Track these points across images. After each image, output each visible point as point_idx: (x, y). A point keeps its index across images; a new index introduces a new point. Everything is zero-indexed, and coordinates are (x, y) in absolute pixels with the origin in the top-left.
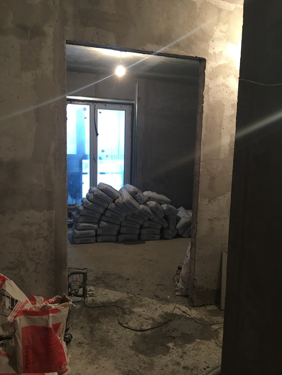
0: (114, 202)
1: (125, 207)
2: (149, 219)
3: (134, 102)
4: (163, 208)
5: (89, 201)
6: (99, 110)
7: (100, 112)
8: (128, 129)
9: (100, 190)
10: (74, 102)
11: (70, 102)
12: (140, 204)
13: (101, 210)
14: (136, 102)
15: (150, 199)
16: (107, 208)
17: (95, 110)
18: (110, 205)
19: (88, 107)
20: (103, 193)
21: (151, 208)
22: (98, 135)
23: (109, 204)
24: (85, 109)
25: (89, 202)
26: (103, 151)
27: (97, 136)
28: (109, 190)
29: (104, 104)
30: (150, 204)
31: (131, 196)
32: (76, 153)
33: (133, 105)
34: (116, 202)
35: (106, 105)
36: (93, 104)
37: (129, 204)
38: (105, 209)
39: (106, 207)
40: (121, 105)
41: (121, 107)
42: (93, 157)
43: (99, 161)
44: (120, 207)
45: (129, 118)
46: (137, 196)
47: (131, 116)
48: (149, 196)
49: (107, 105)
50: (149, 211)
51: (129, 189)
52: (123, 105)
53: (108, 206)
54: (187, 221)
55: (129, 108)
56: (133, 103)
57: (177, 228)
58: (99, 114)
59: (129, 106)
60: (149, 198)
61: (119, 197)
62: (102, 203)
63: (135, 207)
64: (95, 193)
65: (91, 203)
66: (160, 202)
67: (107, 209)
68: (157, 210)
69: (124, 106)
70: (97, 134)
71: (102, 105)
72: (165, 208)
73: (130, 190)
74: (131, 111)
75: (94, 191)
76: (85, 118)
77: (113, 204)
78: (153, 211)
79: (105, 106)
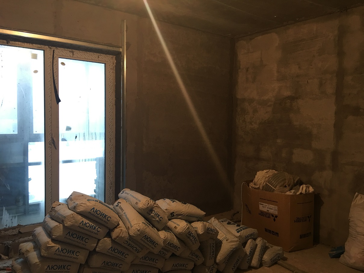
0: (109, 235)
1: (133, 244)
2: (173, 255)
3: (121, 50)
4: (196, 231)
5: (53, 240)
6: (61, 60)
7: (63, 64)
8: (111, 93)
9: (80, 214)
10: (13, 42)
11: (5, 41)
12: (158, 230)
13: (82, 257)
14: (123, 50)
15: (173, 216)
16: (95, 249)
17: (55, 59)
18: (100, 245)
19: (40, 53)
20: (86, 221)
21: (179, 236)
22: (60, 101)
23: (99, 240)
24: (35, 57)
25: (53, 245)
26: (68, 129)
27: (58, 103)
28: (98, 212)
29: (70, 50)
30: (175, 227)
31: (143, 220)
32: (16, 133)
33: (118, 56)
34: (114, 234)
35: (73, 52)
36: (50, 48)
37: (143, 239)
38: (90, 252)
39: (92, 249)
40: (99, 54)
41: (98, 57)
42: (51, 139)
43: (61, 143)
44: (123, 244)
45: (113, 75)
46: (152, 216)
47: (114, 72)
48: (172, 211)
49: (76, 52)
50: (175, 241)
51: (137, 203)
52: (102, 54)
53: (97, 246)
54: (234, 247)
55: (111, 60)
56: (118, 50)
57: (217, 261)
58: (60, 66)
59: (112, 56)
60: (171, 214)
61: (118, 225)
62: (84, 243)
63: (154, 243)
64: (68, 224)
65: (57, 246)
66: (189, 219)
67: (93, 252)
68: (189, 238)
69: (103, 57)
70: (58, 101)
71: (66, 52)
72: (200, 231)
73: (140, 205)
74: (115, 64)
75: (65, 217)
76: (36, 72)
77: (107, 240)
78: (182, 240)
79: (71, 54)
